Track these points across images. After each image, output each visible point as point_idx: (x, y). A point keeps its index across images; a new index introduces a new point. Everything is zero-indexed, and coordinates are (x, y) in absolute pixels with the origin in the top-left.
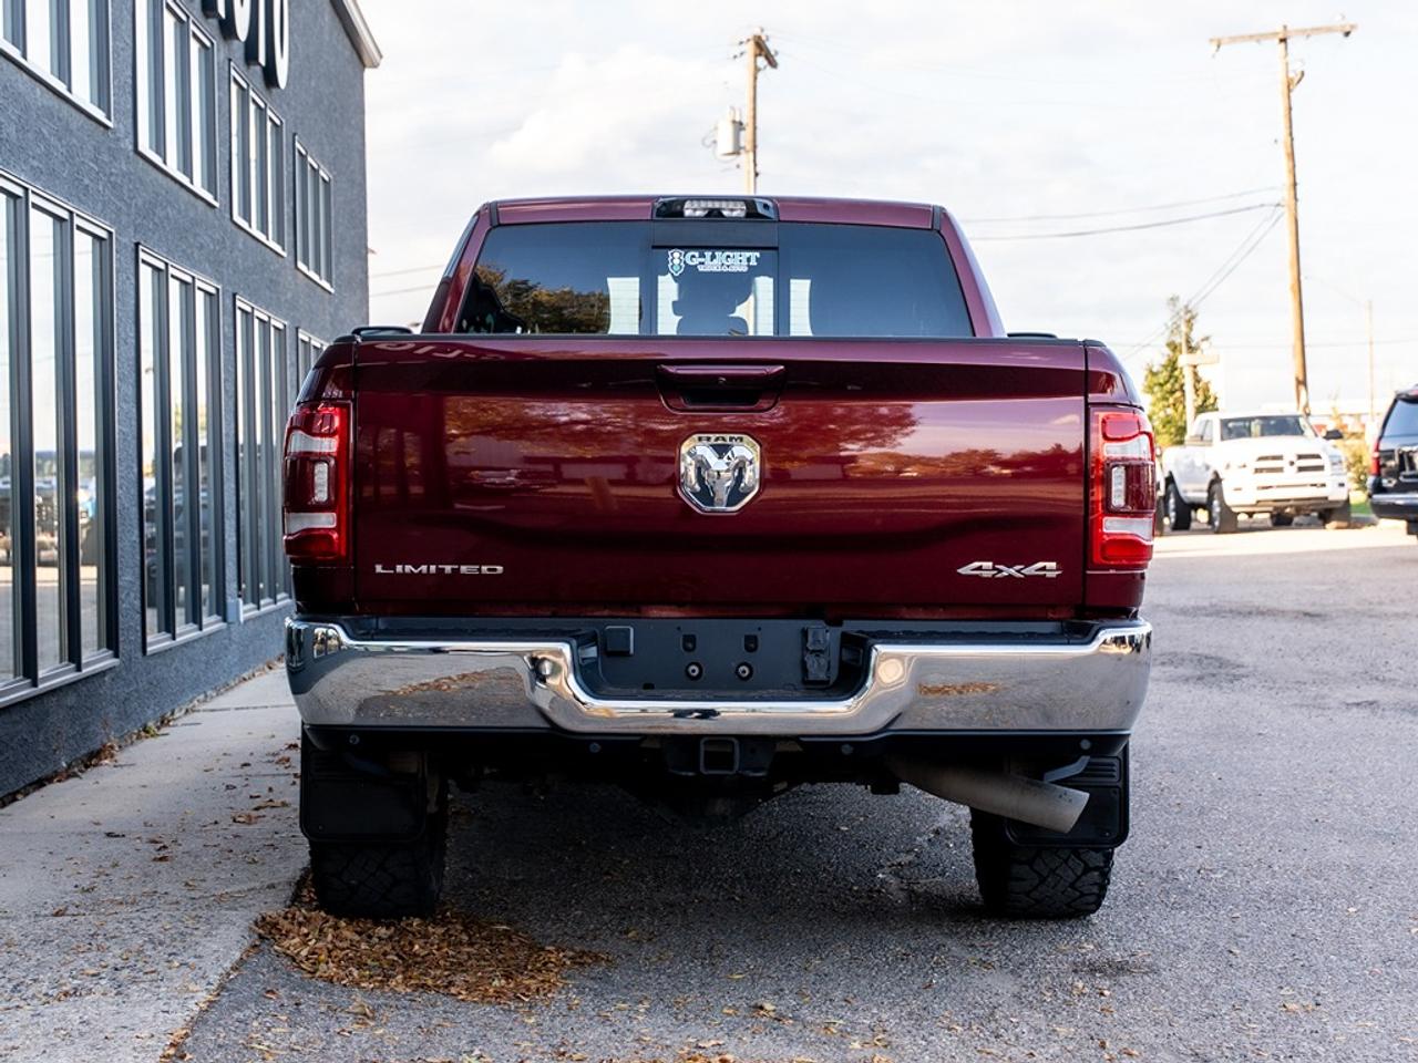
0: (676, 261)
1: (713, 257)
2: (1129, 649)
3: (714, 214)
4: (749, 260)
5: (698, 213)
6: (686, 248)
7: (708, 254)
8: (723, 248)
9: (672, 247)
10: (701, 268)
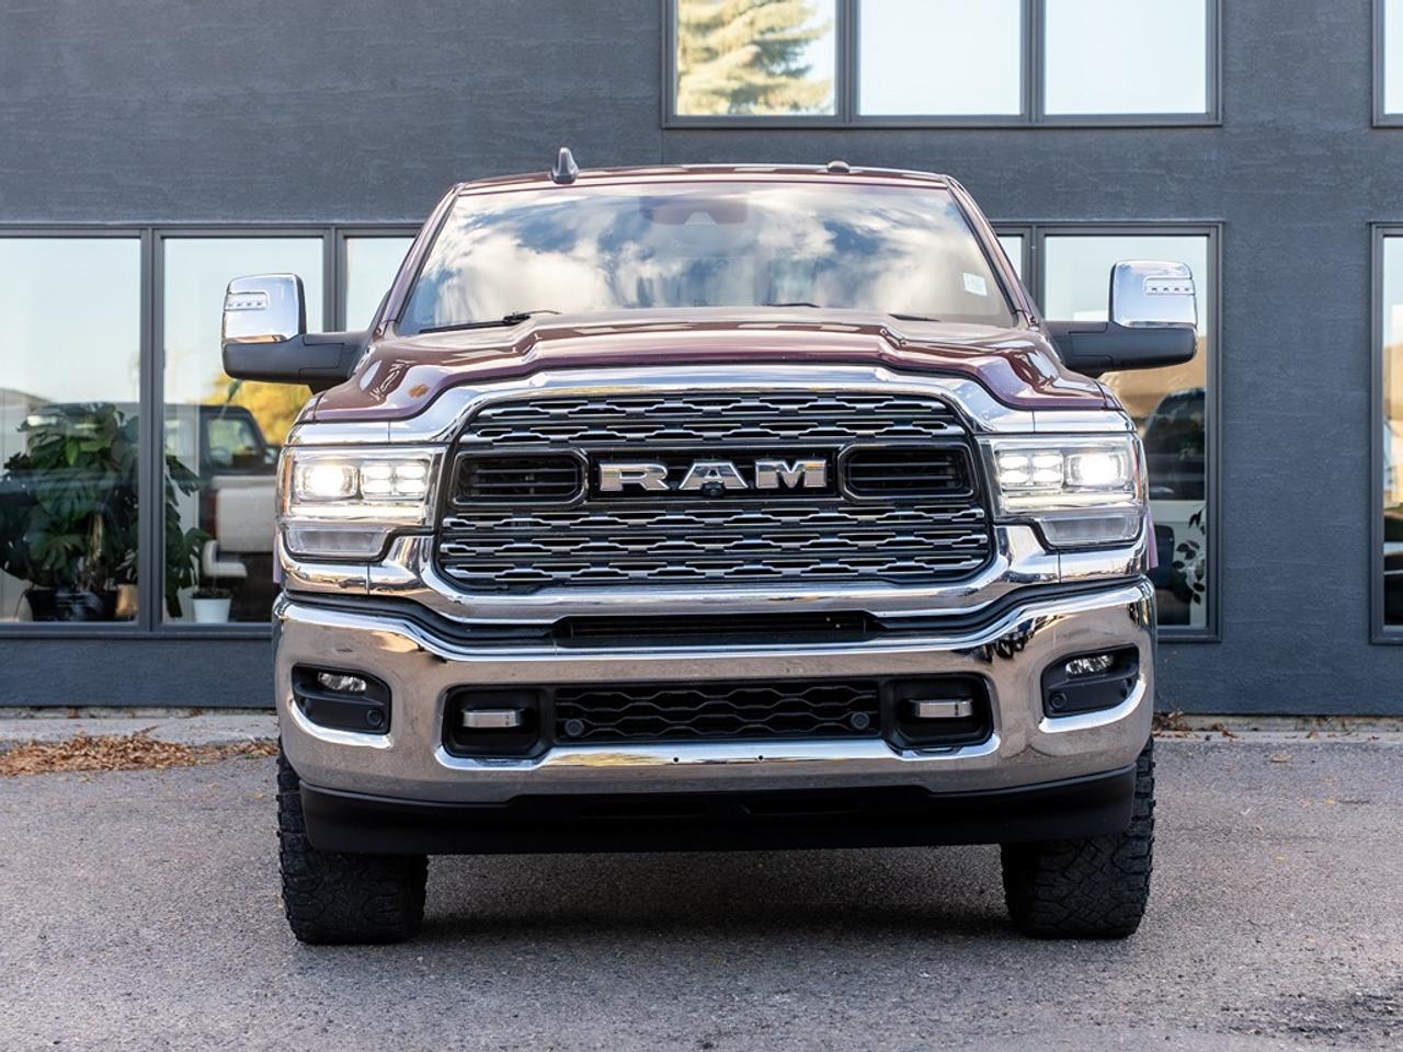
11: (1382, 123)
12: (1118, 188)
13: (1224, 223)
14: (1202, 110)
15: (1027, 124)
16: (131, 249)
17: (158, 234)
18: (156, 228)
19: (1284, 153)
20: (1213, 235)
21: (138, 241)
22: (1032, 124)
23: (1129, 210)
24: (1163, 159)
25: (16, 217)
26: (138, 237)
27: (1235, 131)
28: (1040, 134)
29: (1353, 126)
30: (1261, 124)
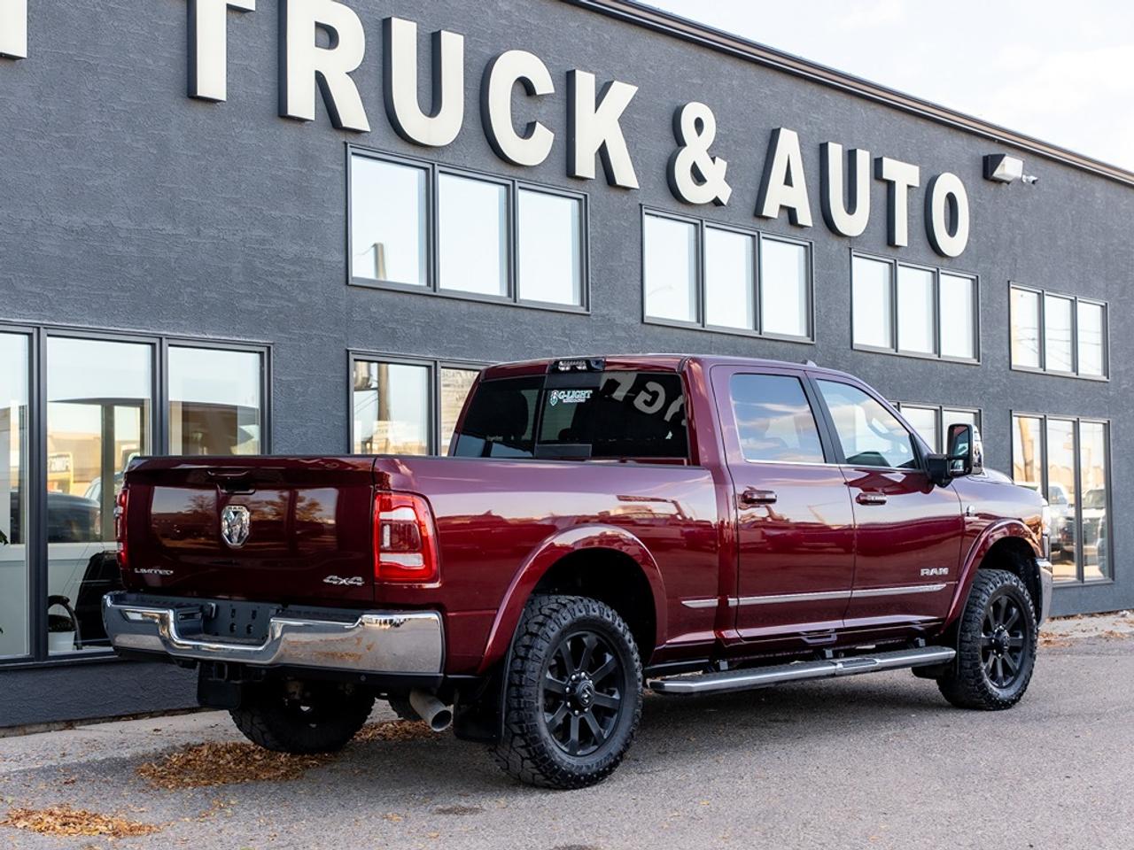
0: (554, 397)
1: (571, 394)
2: (389, 626)
3: (574, 370)
4: (587, 395)
5: (568, 369)
6: (560, 389)
7: (569, 392)
8: (576, 389)
9: (553, 389)
10: (564, 401)
11: (646, 321)
19: (611, 335)
22: (515, 304)
27: (595, 319)
28: (520, 311)
29: (635, 321)
30: (603, 316)
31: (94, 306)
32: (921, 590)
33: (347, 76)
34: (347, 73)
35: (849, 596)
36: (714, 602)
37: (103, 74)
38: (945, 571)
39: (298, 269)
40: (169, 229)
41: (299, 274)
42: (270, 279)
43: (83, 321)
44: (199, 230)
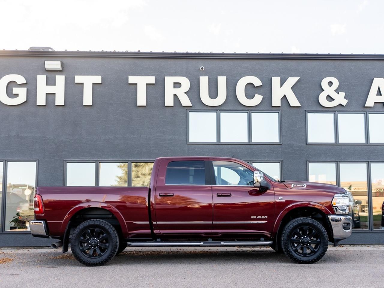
11: (308, 144)
12: (264, 155)
13: (282, 161)
14: (278, 141)
15: (249, 144)
16: (94, 165)
17: (99, 162)
18: (98, 161)
19: (292, 149)
20: (281, 163)
21: (95, 163)
22: (250, 144)
23: (266, 158)
24: (272, 150)
25: (73, 159)
26: (95, 162)
27: (284, 145)
28: (251, 145)
29: (303, 144)
30: (288, 144)
31: (112, 155)
32: (251, 223)
33: (185, 94)
34: (185, 93)
35: (212, 223)
36: (148, 223)
37: (114, 105)
38: (266, 217)
39: (171, 142)
40: (132, 136)
41: (171, 143)
42: (162, 145)
43: (109, 159)
44: (140, 136)
